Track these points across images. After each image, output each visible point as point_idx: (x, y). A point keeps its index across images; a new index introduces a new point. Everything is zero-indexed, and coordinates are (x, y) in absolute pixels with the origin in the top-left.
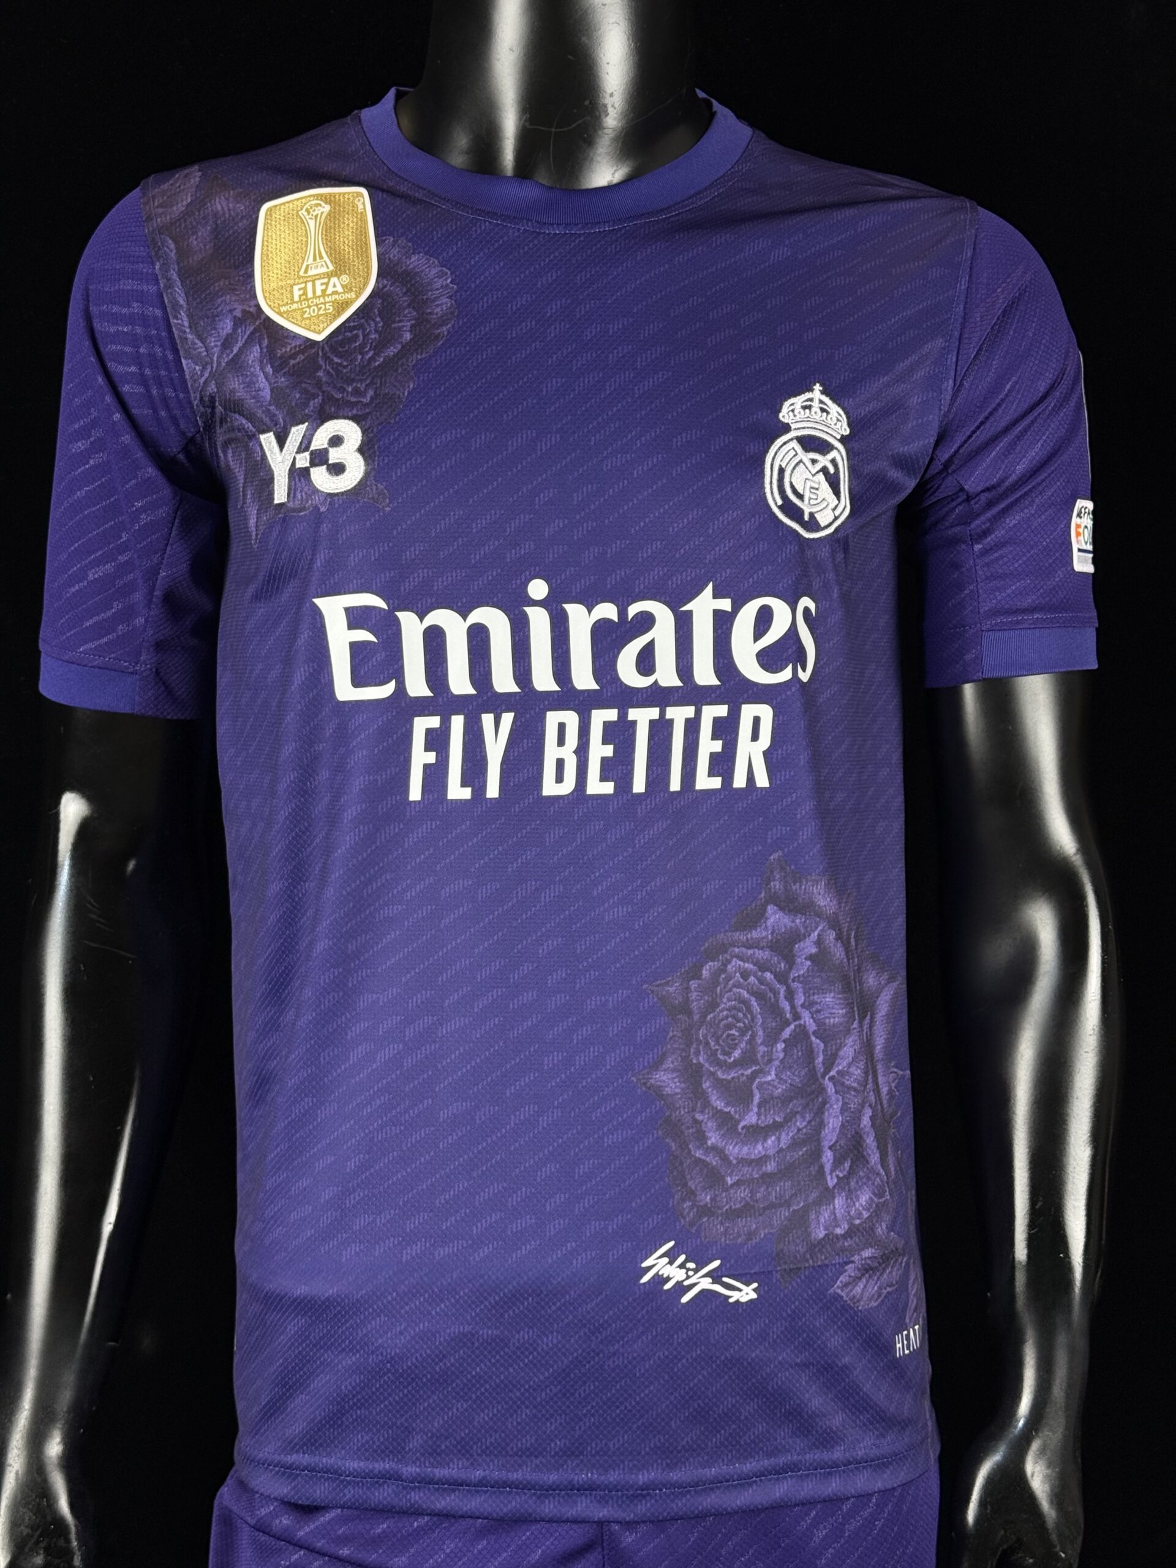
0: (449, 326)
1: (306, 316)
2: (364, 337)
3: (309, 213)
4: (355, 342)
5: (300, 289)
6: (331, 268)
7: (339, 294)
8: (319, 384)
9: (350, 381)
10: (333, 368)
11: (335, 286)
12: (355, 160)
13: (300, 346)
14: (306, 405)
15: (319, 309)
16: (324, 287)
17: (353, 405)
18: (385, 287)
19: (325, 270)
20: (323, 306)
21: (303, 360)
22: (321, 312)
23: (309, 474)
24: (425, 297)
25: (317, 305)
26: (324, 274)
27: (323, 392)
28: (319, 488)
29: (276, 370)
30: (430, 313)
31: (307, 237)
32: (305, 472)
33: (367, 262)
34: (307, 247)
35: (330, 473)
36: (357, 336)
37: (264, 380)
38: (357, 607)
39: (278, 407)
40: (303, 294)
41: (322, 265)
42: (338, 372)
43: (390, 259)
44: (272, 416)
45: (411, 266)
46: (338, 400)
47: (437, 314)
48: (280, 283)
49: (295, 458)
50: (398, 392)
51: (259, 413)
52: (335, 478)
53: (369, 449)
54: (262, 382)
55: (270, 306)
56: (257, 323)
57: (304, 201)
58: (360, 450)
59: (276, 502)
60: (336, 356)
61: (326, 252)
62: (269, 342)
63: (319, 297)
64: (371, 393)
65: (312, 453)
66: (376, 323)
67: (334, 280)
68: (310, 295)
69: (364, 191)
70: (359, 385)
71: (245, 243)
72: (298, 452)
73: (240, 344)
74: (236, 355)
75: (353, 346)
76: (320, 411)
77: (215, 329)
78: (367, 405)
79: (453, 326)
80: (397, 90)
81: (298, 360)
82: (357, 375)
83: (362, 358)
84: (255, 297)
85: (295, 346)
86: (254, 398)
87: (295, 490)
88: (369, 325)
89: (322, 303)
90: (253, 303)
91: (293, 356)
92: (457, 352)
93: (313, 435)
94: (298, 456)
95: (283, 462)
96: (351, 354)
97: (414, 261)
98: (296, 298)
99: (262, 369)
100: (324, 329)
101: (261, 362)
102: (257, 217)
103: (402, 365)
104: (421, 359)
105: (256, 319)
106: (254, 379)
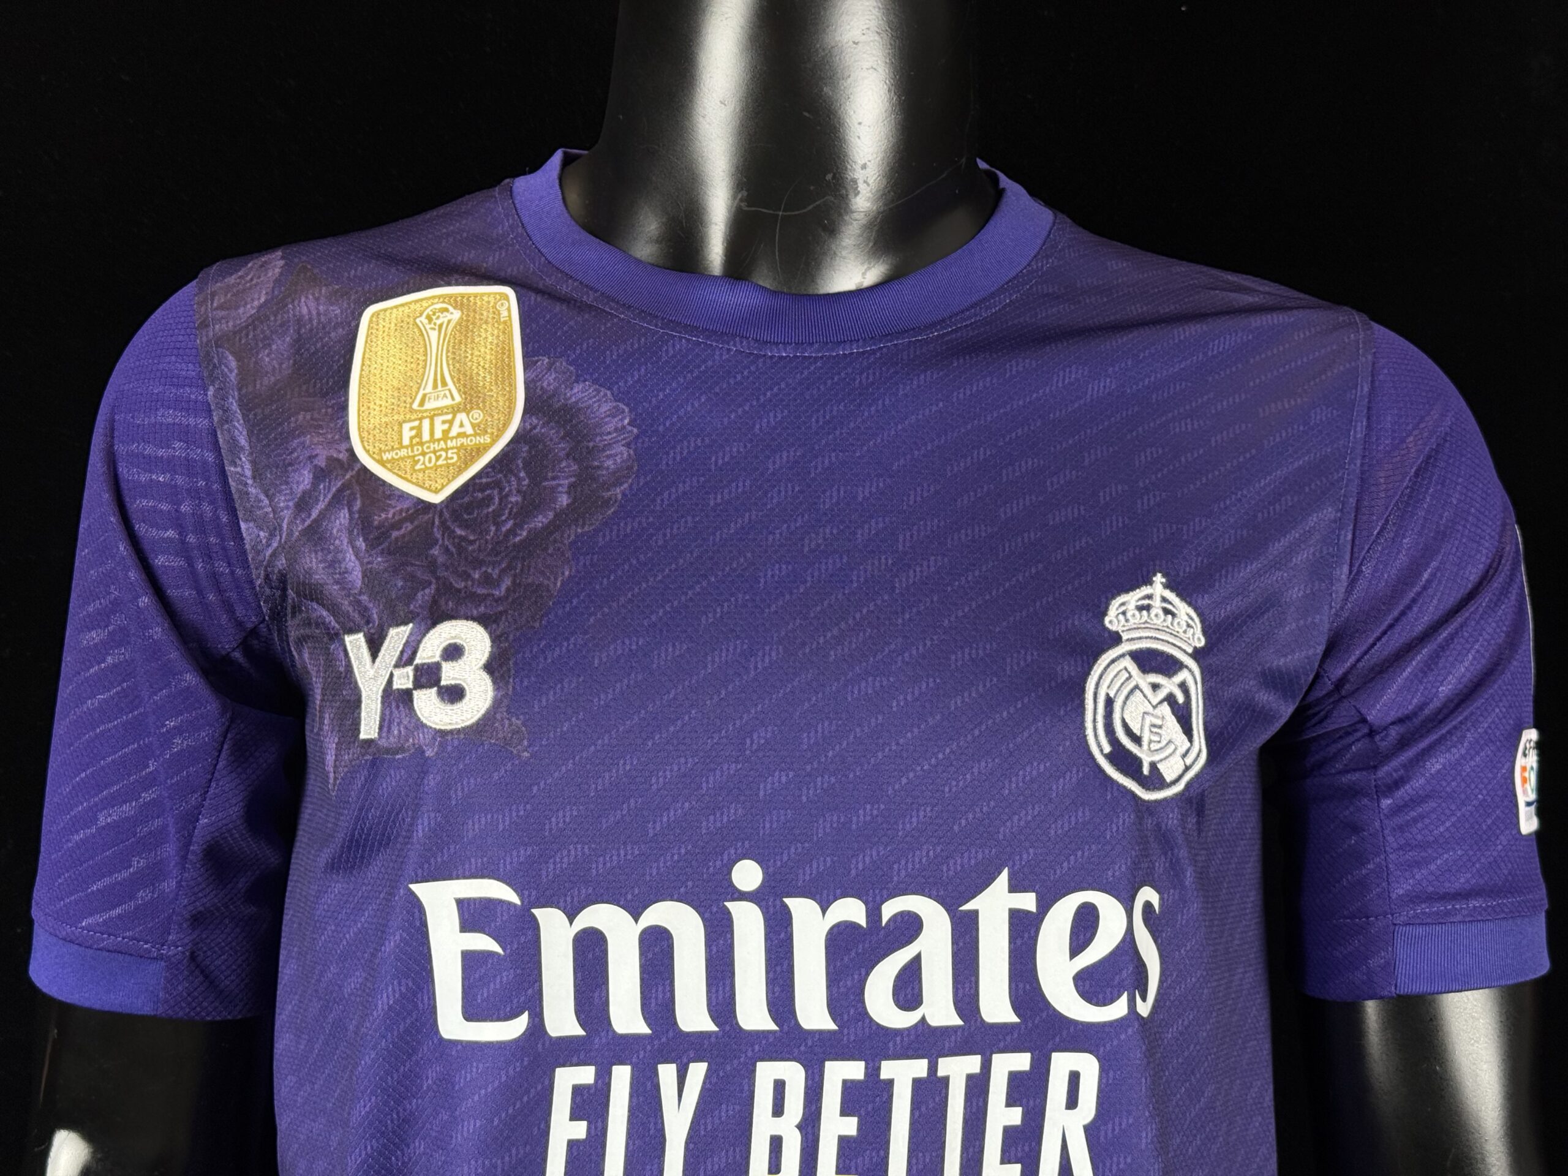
0: (626, 486)
1: (418, 467)
2: (501, 500)
3: (430, 322)
4: (488, 506)
5: (412, 429)
6: (458, 399)
7: (467, 436)
8: (432, 566)
9: (478, 563)
10: (453, 544)
11: (462, 425)
12: (501, 248)
13: (408, 510)
14: (410, 598)
15: (438, 458)
16: (446, 426)
17: (480, 599)
18: (535, 428)
19: (448, 402)
20: (443, 454)
21: (411, 532)
22: (440, 462)
23: (411, 700)
24: (591, 444)
25: (435, 452)
26: (447, 407)
27: (438, 578)
28: (425, 721)
29: (372, 545)
30: (598, 467)
31: (425, 355)
32: (406, 697)
33: (510, 392)
34: (425, 367)
35: (443, 699)
36: (490, 498)
37: (353, 558)
38: (475, 900)
39: (373, 596)
40: (415, 436)
41: (445, 396)
42: (459, 547)
43: (542, 388)
44: (364, 611)
45: (573, 399)
46: (459, 591)
47: (608, 468)
48: (383, 420)
49: (392, 675)
50: (546, 582)
51: (346, 605)
52: (449, 707)
53: (501, 666)
54: (351, 561)
55: (368, 451)
56: (348, 477)
57: (425, 304)
58: (489, 668)
59: (363, 736)
60: (460, 526)
61: (452, 377)
62: (363, 503)
63: (439, 440)
64: (507, 582)
65: (417, 669)
66: (519, 480)
67: (462, 416)
68: (426, 436)
69: (509, 291)
70: (490, 570)
71: (339, 361)
72: (396, 666)
73: (321, 506)
74: (315, 521)
75: (485, 511)
76: (431, 607)
77: (287, 483)
78: (498, 600)
79: (631, 486)
80: (565, 153)
81: (403, 531)
82: (489, 555)
83: (497, 530)
84: (347, 437)
85: (401, 511)
86: (337, 582)
87: (390, 723)
88: (509, 482)
89: (442, 449)
90: (343, 446)
91: (397, 525)
92: (636, 525)
93: (419, 642)
94: (397, 673)
95: (375, 678)
96: (481, 523)
97: (580, 393)
98: (406, 441)
99: (351, 542)
100: (443, 487)
101: (351, 532)
102: (357, 326)
103: (555, 541)
104: (583, 535)
105: (347, 471)
106: (340, 556)
